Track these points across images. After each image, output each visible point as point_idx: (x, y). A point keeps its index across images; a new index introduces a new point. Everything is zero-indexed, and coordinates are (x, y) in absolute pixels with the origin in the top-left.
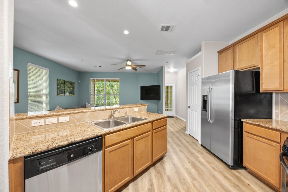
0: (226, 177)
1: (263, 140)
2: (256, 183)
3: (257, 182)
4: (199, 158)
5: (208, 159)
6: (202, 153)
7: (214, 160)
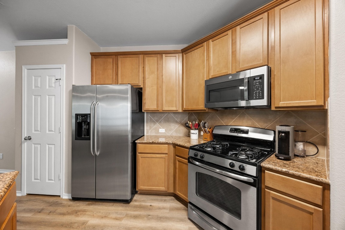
0: (136, 217)
1: (156, 156)
2: (152, 200)
3: (151, 198)
4: (89, 221)
5: (100, 212)
6: (84, 211)
7: (106, 207)
